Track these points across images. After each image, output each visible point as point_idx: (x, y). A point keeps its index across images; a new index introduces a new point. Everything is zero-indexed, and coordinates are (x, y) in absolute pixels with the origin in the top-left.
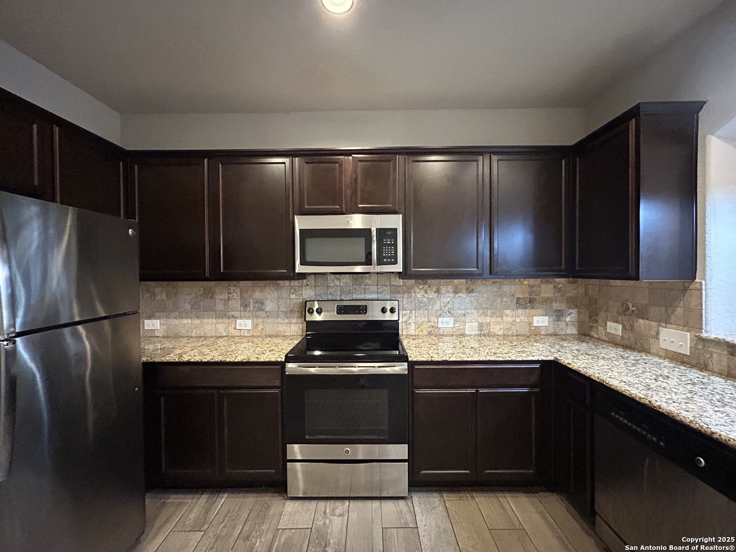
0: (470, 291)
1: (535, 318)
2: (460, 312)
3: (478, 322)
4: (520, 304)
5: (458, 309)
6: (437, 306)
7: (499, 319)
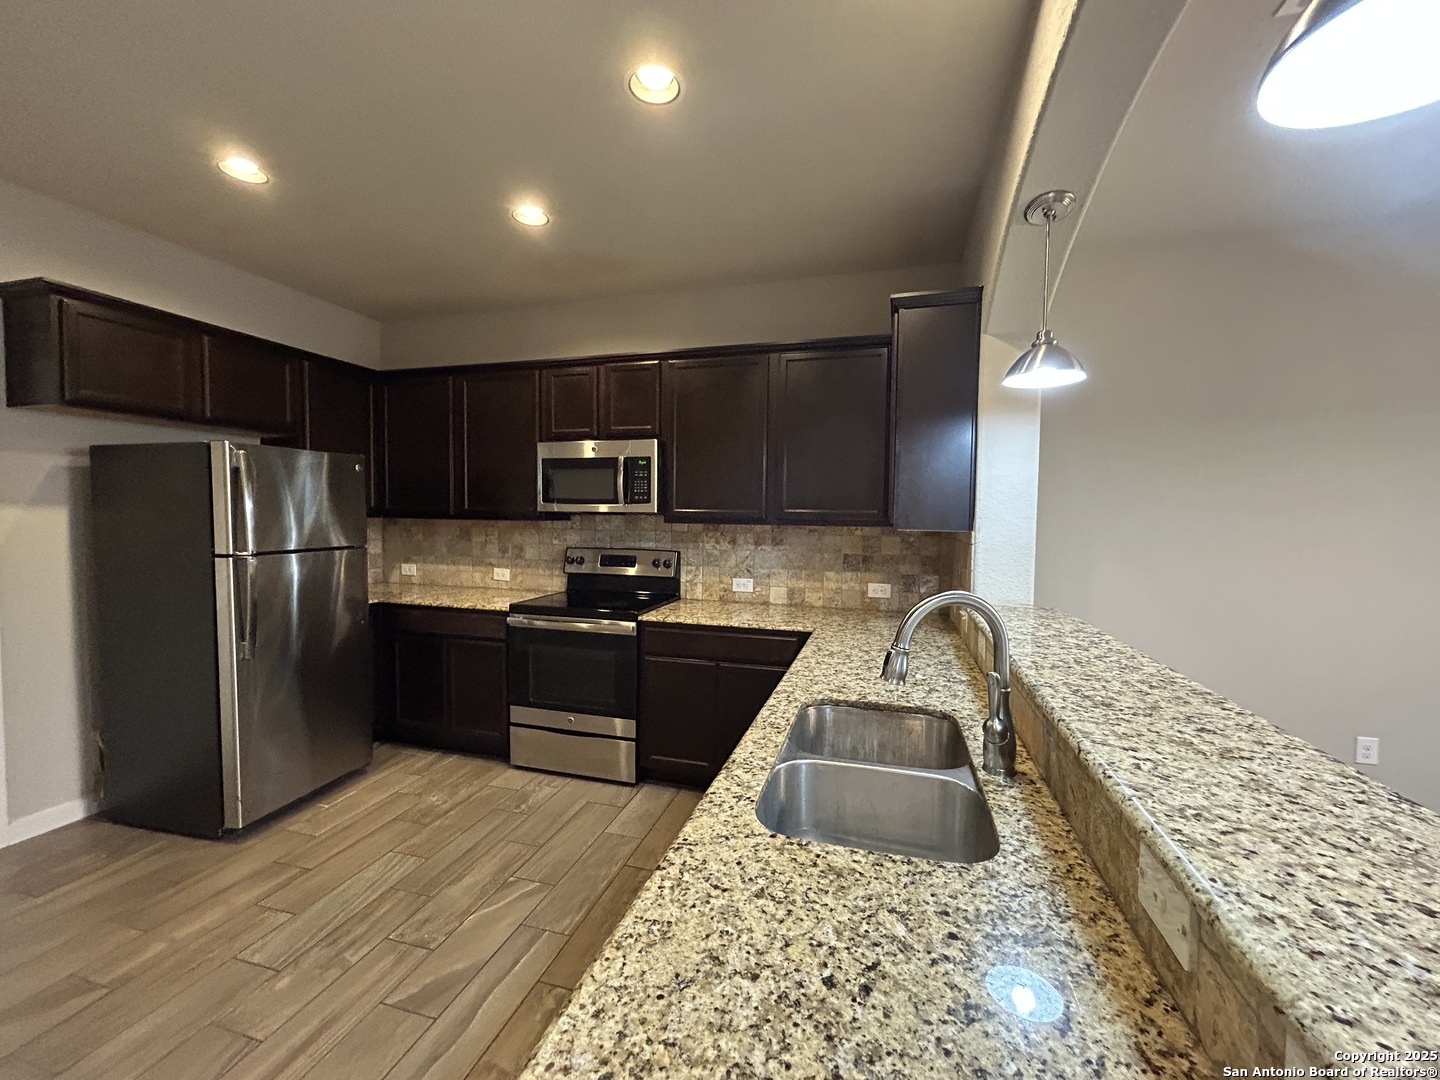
0: (776, 542)
1: (872, 587)
2: (762, 571)
3: (787, 587)
4: (849, 563)
5: (761, 567)
6: (732, 562)
7: (818, 585)
